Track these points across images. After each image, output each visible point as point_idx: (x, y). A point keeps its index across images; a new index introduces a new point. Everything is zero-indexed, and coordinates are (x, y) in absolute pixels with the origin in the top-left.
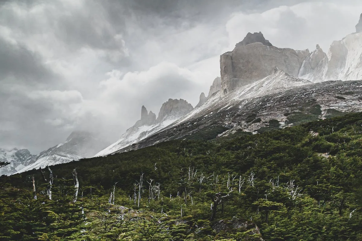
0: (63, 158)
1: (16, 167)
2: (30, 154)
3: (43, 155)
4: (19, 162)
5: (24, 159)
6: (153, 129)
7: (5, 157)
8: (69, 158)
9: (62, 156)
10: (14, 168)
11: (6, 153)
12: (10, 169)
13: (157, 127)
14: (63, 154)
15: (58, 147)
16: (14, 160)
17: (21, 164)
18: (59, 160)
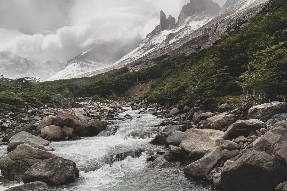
0: (89, 64)
1: (50, 73)
2: (59, 62)
3: (71, 62)
4: (52, 69)
5: (54, 66)
6: (179, 31)
7: (40, 65)
8: (93, 64)
9: (87, 63)
10: (49, 74)
11: (40, 62)
12: (45, 75)
13: (184, 28)
14: (88, 60)
15: (83, 54)
16: (47, 67)
17: (53, 71)
18: (85, 66)
